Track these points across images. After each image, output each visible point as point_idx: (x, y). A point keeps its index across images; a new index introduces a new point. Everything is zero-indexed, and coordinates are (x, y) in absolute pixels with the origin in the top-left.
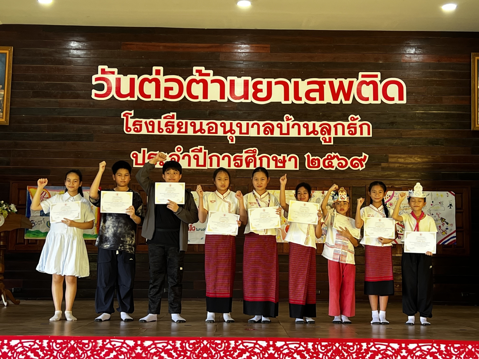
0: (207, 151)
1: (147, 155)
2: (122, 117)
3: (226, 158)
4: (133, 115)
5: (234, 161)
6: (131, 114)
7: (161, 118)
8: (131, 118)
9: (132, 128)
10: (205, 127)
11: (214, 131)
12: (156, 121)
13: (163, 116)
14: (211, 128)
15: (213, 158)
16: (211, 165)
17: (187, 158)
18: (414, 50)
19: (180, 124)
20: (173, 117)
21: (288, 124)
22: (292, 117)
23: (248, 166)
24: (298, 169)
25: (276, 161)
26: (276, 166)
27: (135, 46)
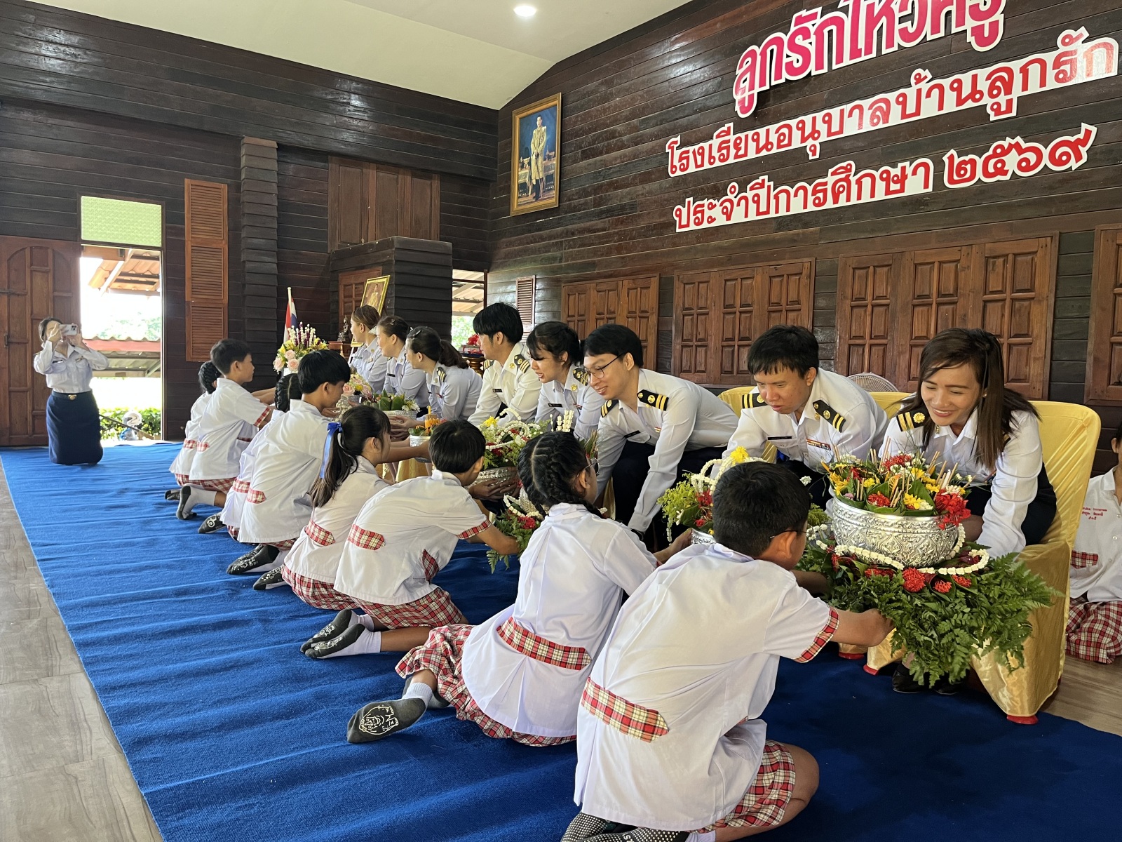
0: (772, 183)
1: (692, 210)
2: (668, 150)
3: (801, 193)
4: (679, 143)
5: (813, 195)
7: (712, 138)
8: (678, 148)
9: (678, 165)
10: (773, 138)
11: (787, 142)
12: (706, 145)
13: (715, 134)
14: (782, 138)
15: (780, 195)
16: (777, 210)
17: (743, 202)
19: (738, 141)
21: (919, 91)
22: (927, 74)
23: (836, 201)
24: (930, 189)
25: (887, 180)
26: (888, 192)
27: (687, 37)
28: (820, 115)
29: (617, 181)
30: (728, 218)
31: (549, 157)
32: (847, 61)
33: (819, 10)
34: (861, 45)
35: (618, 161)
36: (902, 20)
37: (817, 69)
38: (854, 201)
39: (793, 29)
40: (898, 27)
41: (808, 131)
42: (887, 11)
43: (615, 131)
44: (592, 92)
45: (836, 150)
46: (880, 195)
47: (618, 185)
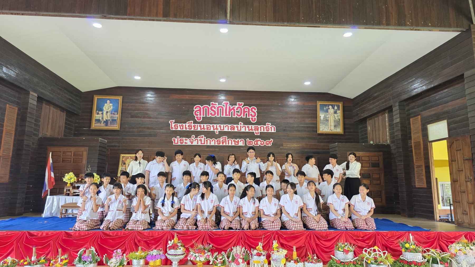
0: (205, 137)
1: (179, 139)
2: (169, 123)
3: (214, 141)
4: (174, 122)
5: (217, 142)
6: (173, 121)
8: (173, 123)
9: (174, 127)
10: (205, 127)
11: (209, 129)
12: (184, 125)
13: (187, 123)
15: (208, 140)
16: (207, 144)
17: (196, 140)
18: (293, 99)
19: (195, 126)
20: (191, 123)
21: (241, 126)
22: (242, 123)
23: (223, 144)
24: (244, 145)
25: (235, 142)
26: (235, 144)
27: (176, 96)
28: (218, 125)
29: (148, 127)
30: (192, 143)
31: (114, 114)
32: (224, 116)
33: (217, 103)
34: (228, 113)
35: (148, 122)
36: (237, 112)
37: (217, 115)
38: (227, 145)
39: (211, 106)
40: (236, 113)
41: (215, 128)
42: (233, 109)
43: (148, 113)
44: (136, 100)
45: (222, 133)
46: (233, 144)
47: (148, 128)
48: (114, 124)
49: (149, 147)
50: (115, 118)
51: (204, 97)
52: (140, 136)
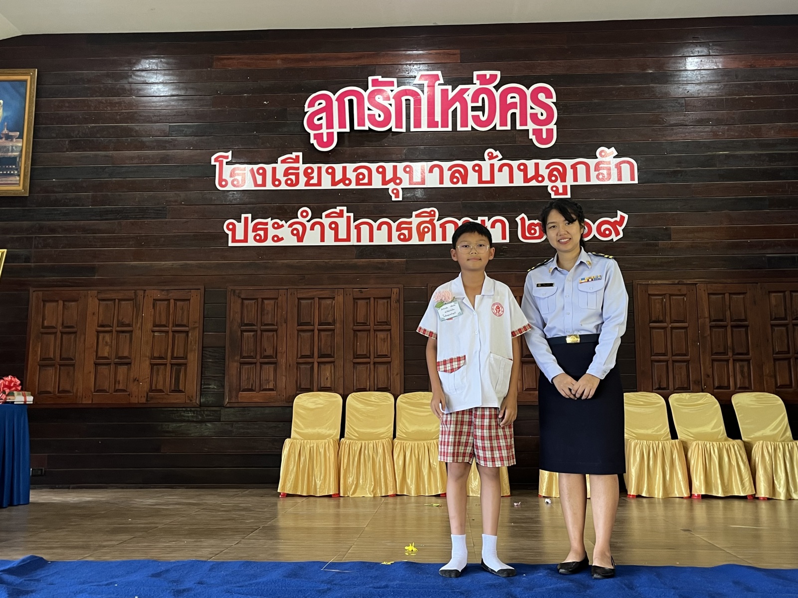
0: (352, 215)
1: (251, 225)
4: (230, 159)
5: (397, 230)
6: (227, 157)
7: (277, 163)
9: (230, 180)
10: (351, 175)
11: (366, 181)
12: (269, 168)
13: (280, 159)
14: (361, 177)
15: (362, 227)
16: (359, 240)
17: (318, 227)
18: (707, 47)
19: (309, 171)
21: (492, 166)
22: (498, 153)
23: (421, 237)
24: (507, 241)
27: (238, 61)
28: (401, 166)
29: (132, 182)
30: (300, 239)
31: (8, 137)
32: (424, 128)
33: (395, 80)
34: (438, 118)
35: (135, 161)
36: (474, 109)
37: (397, 127)
38: (439, 241)
39: (371, 89)
40: (471, 114)
41: (389, 175)
42: (460, 97)
43: (131, 130)
44: (89, 81)
47: (134, 187)
48: (11, 175)
49: (137, 256)
50: (12, 151)
51: (343, 61)
52: (102, 215)
